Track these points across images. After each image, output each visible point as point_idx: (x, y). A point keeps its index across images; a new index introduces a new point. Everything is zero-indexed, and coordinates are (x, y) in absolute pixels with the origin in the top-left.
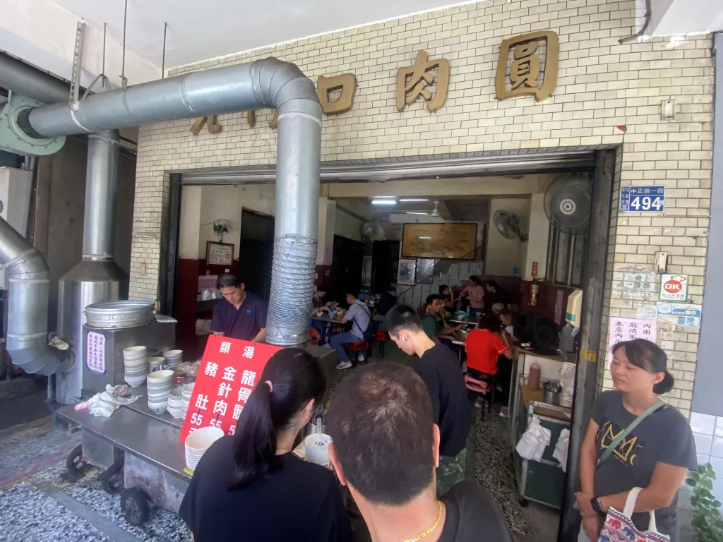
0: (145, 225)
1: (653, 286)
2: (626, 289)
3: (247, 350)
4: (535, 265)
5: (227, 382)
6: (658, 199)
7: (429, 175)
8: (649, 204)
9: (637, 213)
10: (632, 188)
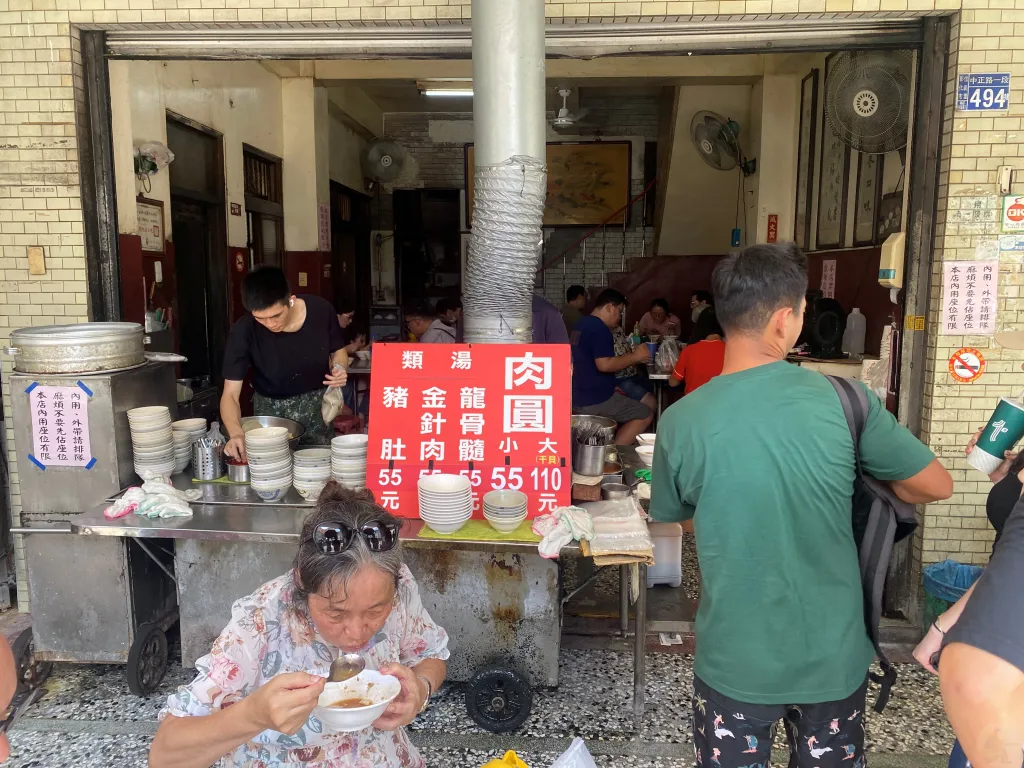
0: (26, 155)
1: (994, 212)
2: (964, 221)
3: (457, 357)
4: (773, 220)
5: (434, 412)
6: (1002, 91)
7: (675, 48)
8: (991, 98)
9: (976, 113)
10: (972, 76)
